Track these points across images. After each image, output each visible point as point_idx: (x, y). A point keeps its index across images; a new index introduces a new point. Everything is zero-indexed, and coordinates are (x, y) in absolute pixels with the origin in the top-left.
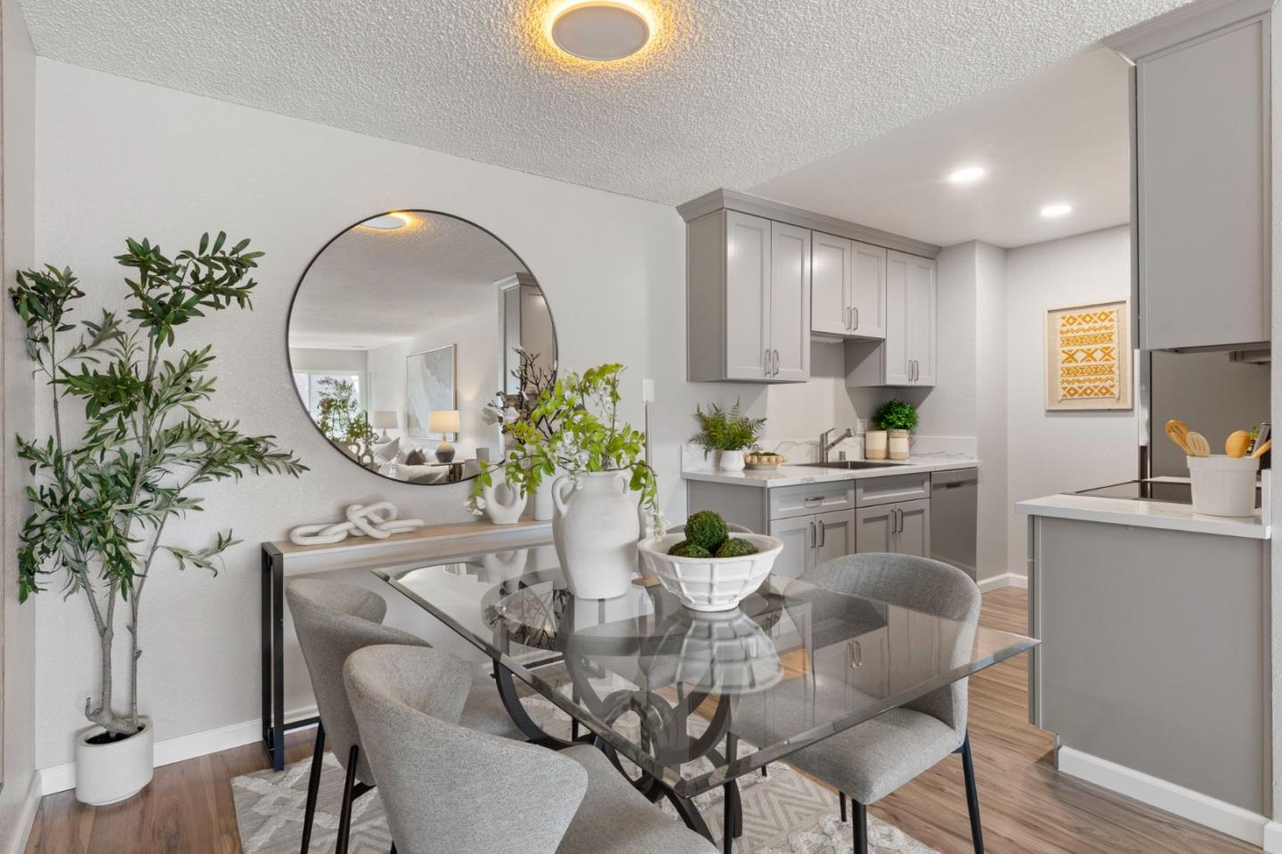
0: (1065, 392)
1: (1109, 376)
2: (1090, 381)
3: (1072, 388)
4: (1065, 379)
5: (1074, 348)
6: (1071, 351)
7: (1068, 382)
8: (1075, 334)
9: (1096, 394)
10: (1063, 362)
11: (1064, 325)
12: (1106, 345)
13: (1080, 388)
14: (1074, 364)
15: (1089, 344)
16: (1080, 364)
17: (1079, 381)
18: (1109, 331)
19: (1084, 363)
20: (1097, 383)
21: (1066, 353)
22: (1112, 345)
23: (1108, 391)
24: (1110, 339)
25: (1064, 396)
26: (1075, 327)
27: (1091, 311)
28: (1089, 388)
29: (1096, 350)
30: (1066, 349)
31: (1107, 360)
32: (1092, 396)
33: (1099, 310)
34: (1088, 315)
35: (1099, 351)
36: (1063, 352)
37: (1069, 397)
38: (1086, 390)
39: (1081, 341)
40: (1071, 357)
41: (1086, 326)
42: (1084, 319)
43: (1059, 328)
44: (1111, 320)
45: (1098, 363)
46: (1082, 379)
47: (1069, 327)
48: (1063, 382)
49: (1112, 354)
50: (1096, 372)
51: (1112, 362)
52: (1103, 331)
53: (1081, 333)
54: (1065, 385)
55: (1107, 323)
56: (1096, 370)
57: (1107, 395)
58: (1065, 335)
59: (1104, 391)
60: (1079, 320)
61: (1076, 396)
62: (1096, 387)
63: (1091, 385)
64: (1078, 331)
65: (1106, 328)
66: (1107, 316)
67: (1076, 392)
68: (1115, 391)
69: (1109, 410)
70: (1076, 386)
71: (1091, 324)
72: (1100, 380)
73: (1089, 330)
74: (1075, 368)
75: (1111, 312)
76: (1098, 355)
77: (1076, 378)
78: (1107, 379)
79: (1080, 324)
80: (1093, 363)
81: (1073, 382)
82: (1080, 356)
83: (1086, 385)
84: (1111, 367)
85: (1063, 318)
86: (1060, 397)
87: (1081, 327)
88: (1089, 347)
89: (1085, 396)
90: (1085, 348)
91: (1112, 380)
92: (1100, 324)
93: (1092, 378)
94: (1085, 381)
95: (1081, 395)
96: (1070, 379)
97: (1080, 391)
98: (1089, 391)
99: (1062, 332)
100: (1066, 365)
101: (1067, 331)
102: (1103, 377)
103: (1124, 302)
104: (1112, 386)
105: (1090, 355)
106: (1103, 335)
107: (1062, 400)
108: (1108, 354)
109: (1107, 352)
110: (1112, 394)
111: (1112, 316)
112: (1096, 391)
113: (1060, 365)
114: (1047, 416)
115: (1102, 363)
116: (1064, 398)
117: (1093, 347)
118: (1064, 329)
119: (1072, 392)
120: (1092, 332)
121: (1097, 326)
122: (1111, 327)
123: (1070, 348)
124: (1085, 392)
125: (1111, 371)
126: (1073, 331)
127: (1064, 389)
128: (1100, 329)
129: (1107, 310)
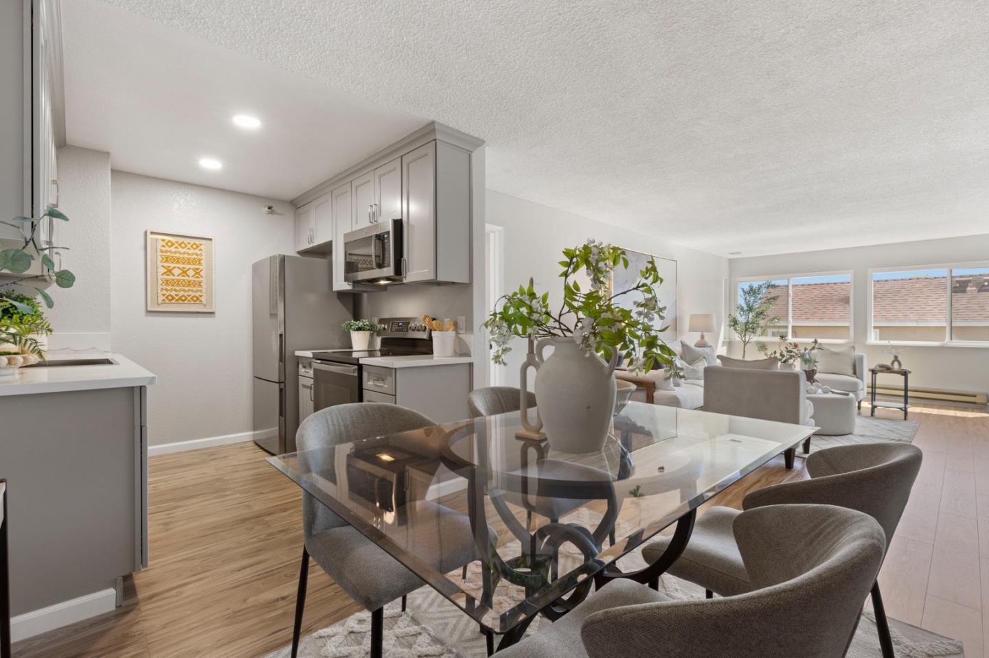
0: (164, 298)
1: (199, 289)
2: (184, 291)
3: (170, 295)
4: (164, 287)
5: (172, 265)
6: (169, 267)
7: (167, 290)
8: (173, 255)
9: (189, 301)
10: (162, 275)
11: (163, 246)
12: (198, 267)
13: (177, 295)
14: (171, 277)
15: (183, 263)
16: (176, 277)
17: (176, 290)
18: (199, 257)
19: (180, 277)
20: (190, 293)
21: (164, 267)
22: (201, 267)
23: (198, 299)
24: (200, 263)
25: (164, 300)
26: (173, 249)
27: (186, 241)
28: (183, 296)
29: (189, 269)
30: (166, 265)
31: (197, 277)
32: (186, 302)
33: (192, 241)
34: (183, 242)
35: (191, 270)
36: (163, 266)
37: (167, 301)
38: (182, 296)
39: (178, 260)
40: (169, 271)
41: (180, 249)
42: (180, 245)
43: (159, 247)
44: (200, 250)
45: (191, 278)
46: (178, 288)
47: (167, 248)
48: (162, 289)
49: (201, 273)
50: (189, 285)
51: (201, 279)
52: (195, 256)
53: (177, 255)
54: (164, 292)
55: (197, 251)
56: (189, 283)
57: (198, 302)
58: (164, 254)
59: (195, 299)
60: (176, 245)
61: (173, 301)
62: (189, 296)
63: (186, 294)
64: (175, 253)
65: (197, 255)
66: (198, 247)
67: (173, 298)
68: (203, 299)
69: (198, 312)
70: (173, 293)
71: (185, 250)
72: (193, 291)
73: (184, 253)
74: (173, 280)
75: (201, 245)
76: (191, 273)
77: (173, 288)
78: (197, 291)
79: (176, 248)
80: (186, 278)
81: (171, 290)
82: (176, 272)
83: (182, 293)
84: (200, 283)
85: (163, 240)
86: (160, 302)
87: (178, 250)
88: (183, 266)
89: (180, 302)
90: (181, 266)
91: (201, 291)
92: (191, 251)
93: (186, 289)
94: (180, 290)
95: (177, 300)
96: (169, 288)
97: (177, 298)
98: (183, 298)
99: (162, 251)
100: (165, 277)
101: (166, 251)
102: (195, 289)
103: (211, 240)
104: (201, 296)
105: (184, 272)
106: (194, 259)
107: (162, 303)
108: (198, 273)
109: (197, 272)
110: (201, 301)
111: (202, 247)
112: (189, 298)
113: (160, 277)
114: (146, 316)
115: (193, 279)
116: (164, 302)
117: (187, 266)
118: (164, 249)
119: (170, 298)
120: (186, 256)
121: (190, 252)
122: (201, 255)
123: (168, 265)
124: (180, 298)
125: (200, 285)
126: (171, 252)
127: (164, 295)
128: (193, 254)
129: (198, 242)
